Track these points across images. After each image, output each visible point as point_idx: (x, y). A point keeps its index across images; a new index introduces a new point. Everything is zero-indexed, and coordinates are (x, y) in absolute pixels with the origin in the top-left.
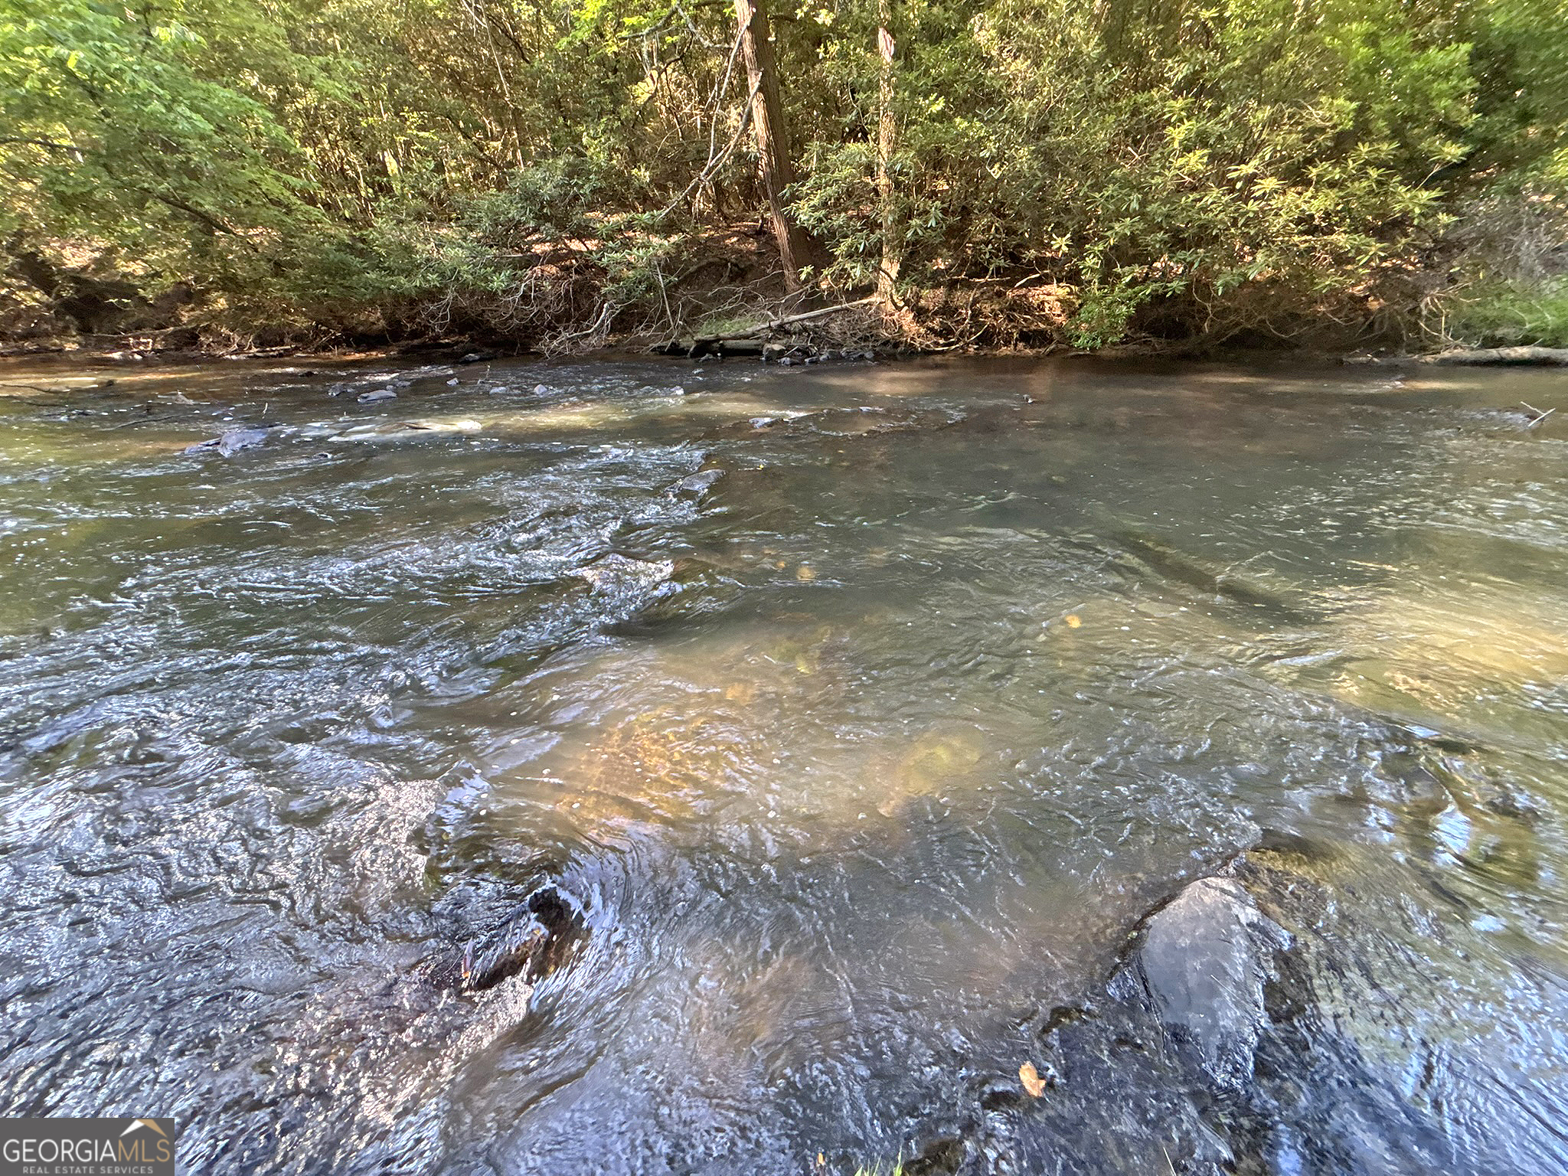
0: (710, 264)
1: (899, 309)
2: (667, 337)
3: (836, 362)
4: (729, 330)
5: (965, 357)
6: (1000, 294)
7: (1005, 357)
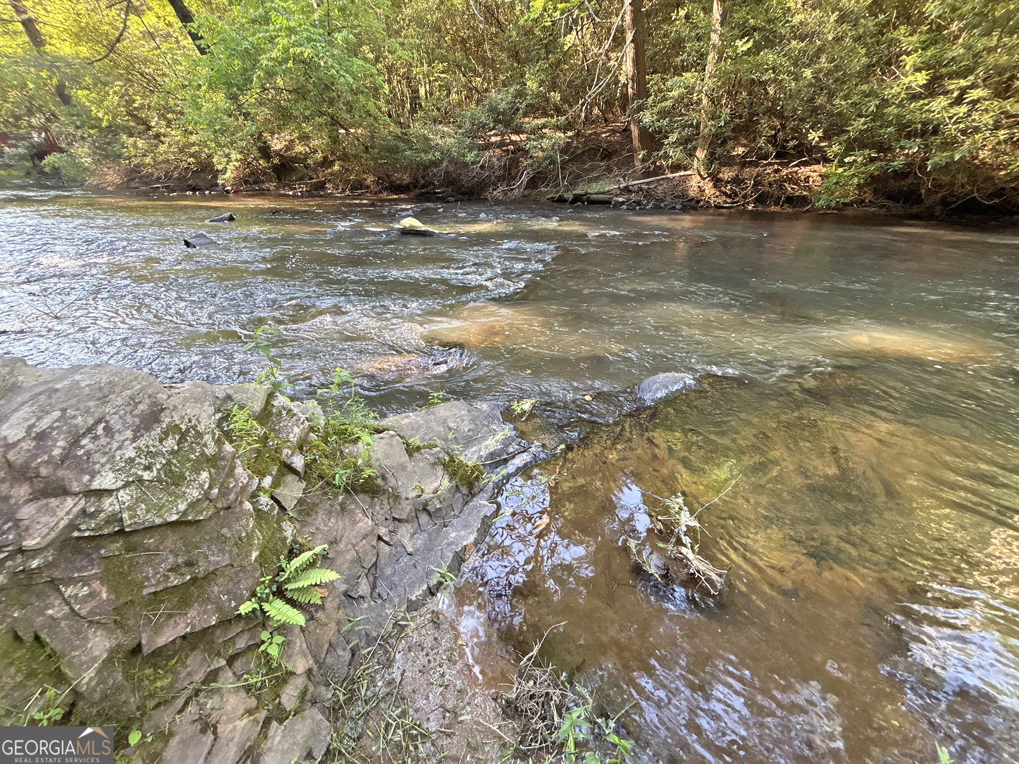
0: (590, 149)
1: (704, 179)
2: (557, 192)
3: (658, 210)
4: (594, 189)
5: (745, 212)
6: (777, 171)
7: (774, 212)
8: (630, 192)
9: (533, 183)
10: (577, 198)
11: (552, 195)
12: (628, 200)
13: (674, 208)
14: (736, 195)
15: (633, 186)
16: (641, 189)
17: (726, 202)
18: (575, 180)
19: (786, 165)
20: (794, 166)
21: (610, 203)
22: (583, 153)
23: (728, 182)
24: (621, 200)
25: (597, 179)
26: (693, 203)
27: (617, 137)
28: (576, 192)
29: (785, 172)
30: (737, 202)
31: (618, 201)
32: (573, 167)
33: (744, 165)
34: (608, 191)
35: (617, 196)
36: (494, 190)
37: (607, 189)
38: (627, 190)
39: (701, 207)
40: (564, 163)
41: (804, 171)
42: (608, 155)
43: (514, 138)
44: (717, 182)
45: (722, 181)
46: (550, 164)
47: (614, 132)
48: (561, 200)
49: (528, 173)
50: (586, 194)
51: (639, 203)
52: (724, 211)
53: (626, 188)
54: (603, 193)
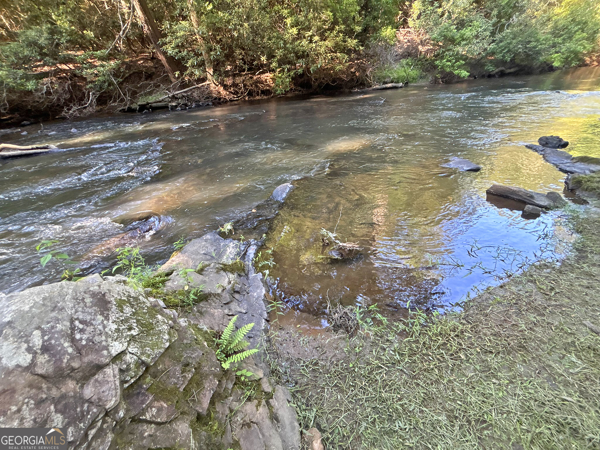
0: (134, 73)
1: (217, 86)
2: (125, 105)
3: (199, 107)
4: (151, 99)
5: (245, 101)
6: (251, 78)
7: (258, 100)
8: (177, 98)
9: (102, 100)
10: (142, 108)
11: (122, 108)
12: (179, 104)
13: (208, 105)
14: (238, 93)
15: (177, 94)
16: (183, 96)
17: (235, 98)
18: (134, 94)
19: (254, 74)
20: (258, 74)
21: (168, 107)
22: (130, 75)
23: (231, 86)
24: (174, 104)
25: (150, 93)
26: (217, 100)
27: (150, 64)
28: (139, 103)
29: (255, 78)
30: (239, 97)
31: (173, 106)
32: (128, 86)
33: (234, 76)
34: (163, 100)
35: (170, 102)
36: (69, 110)
37: (161, 99)
38: (174, 98)
39: (222, 102)
40: (120, 84)
41: (264, 77)
42: (150, 76)
43: (64, 67)
44: (225, 87)
45: (228, 85)
46: (109, 85)
47: (146, 60)
48: (131, 110)
49: (93, 94)
50: (148, 104)
51: (186, 105)
52: (236, 102)
53: (173, 96)
54: (160, 102)
